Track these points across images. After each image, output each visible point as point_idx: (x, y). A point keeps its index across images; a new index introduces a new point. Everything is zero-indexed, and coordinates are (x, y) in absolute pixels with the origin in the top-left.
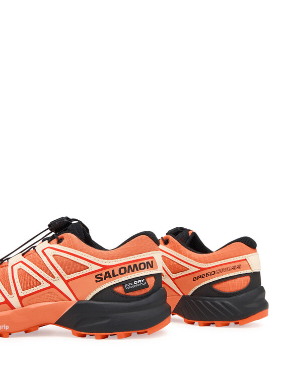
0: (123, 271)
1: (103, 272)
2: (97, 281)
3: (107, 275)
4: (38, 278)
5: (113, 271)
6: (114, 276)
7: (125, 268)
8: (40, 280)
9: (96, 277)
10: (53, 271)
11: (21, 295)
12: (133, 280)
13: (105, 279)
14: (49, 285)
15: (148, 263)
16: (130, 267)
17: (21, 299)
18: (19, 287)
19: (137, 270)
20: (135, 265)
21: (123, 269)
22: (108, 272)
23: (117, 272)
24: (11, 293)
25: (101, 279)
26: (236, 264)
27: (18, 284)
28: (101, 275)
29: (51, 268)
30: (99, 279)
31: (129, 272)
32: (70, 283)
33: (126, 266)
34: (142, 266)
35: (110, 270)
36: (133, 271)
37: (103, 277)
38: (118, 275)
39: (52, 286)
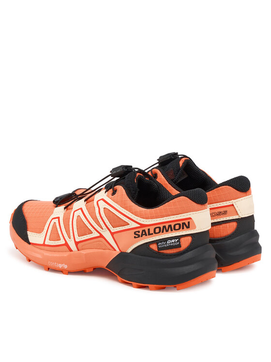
0: (157, 230)
1: (141, 230)
2: (135, 237)
3: (144, 233)
4: (90, 227)
5: (149, 230)
6: (149, 234)
7: (160, 228)
8: (92, 229)
9: (135, 233)
10: (101, 223)
11: (77, 240)
12: (166, 239)
13: (142, 236)
14: (99, 235)
15: (184, 224)
16: (164, 227)
17: (77, 243)
18: (76, 233)
19: (172, 230)
20: (170, 226)
21: (158, 229)
22: (144, 231)
23: (152, 231)
24: (70, 238)
25: (139, 236)
26: (222, 210)
27: (75, 230)
28: (139, 232)
29: (100, 220)
30: (137, 235)
31: (163, 232)
32: (115, 235)
33: (161, 226)
34: (177, 227)
35: (146, 229)
36: (167, 231)
37: (140, 234)
38: (152, 234)
39: (101, 236)
